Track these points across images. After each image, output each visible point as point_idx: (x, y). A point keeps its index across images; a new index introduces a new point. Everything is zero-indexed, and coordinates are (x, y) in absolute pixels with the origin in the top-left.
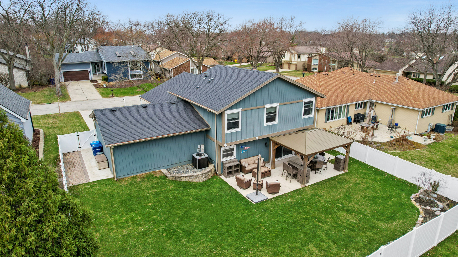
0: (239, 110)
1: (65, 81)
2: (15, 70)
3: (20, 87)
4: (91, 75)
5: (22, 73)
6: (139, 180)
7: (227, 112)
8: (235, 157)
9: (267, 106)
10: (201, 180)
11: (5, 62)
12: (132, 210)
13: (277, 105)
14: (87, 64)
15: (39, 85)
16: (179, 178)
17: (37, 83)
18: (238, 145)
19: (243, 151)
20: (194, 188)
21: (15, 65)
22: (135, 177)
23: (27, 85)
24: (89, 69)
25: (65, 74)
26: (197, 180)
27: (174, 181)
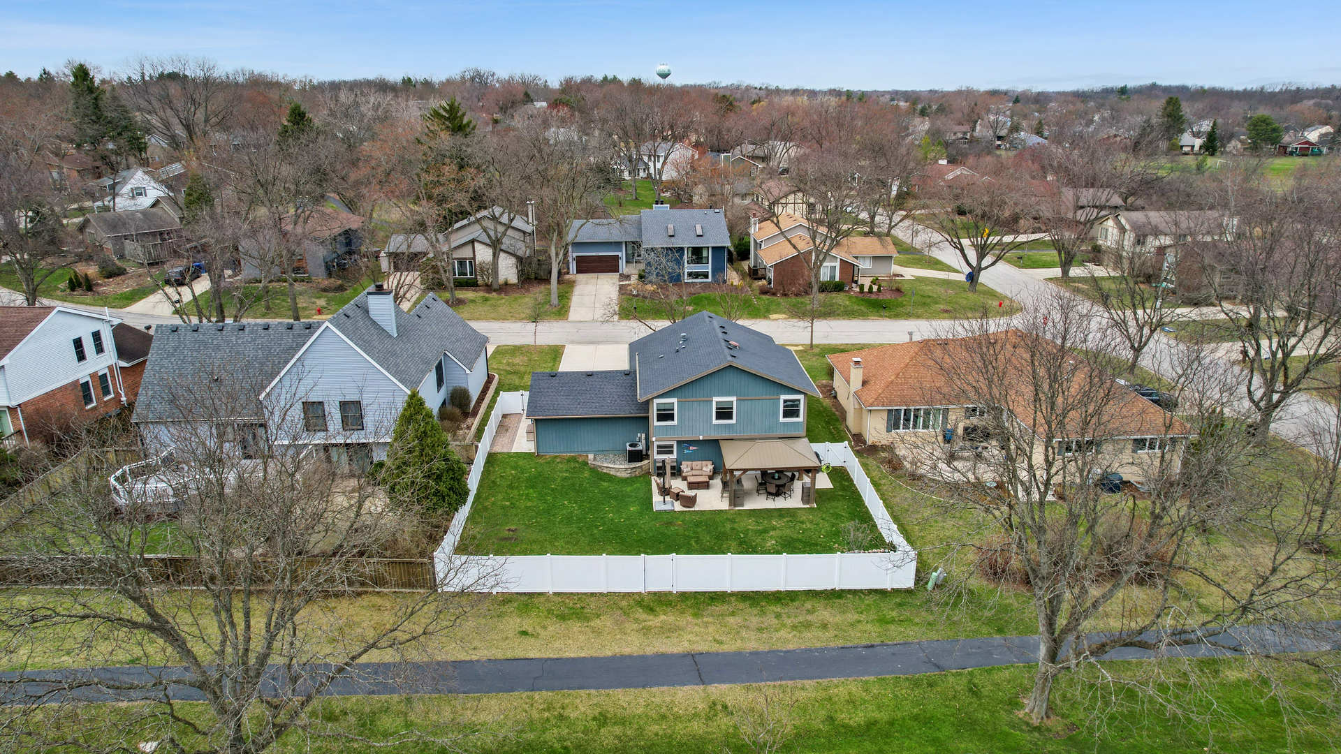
0: (674, 400)
1: (578, 272)
2: (502, 255)
3: (506, 284)
4: (622, 264)
5: (512, 261)
6: (558, 460)
7: (656, 401)
8: (674, 456)
9: (716, 399)
10: (624, 475)
11: (488, 241)
12: (532, 487)
13: (734, 399)
14: (617, 244)
15: (536, 278)
16: (601, 467)
17: (533, 276)
18: (679, 442)
19: (686, 452)
20: (609, 481)
21: (503, 247)
22: (557, 457)
23: (515, 281)
24: (620, 254)
25: (579, 260)
26: (618, 474)
27: (594, 470)
